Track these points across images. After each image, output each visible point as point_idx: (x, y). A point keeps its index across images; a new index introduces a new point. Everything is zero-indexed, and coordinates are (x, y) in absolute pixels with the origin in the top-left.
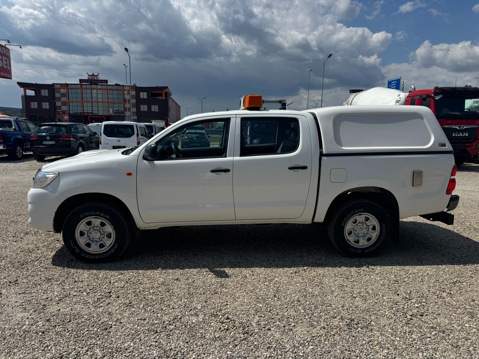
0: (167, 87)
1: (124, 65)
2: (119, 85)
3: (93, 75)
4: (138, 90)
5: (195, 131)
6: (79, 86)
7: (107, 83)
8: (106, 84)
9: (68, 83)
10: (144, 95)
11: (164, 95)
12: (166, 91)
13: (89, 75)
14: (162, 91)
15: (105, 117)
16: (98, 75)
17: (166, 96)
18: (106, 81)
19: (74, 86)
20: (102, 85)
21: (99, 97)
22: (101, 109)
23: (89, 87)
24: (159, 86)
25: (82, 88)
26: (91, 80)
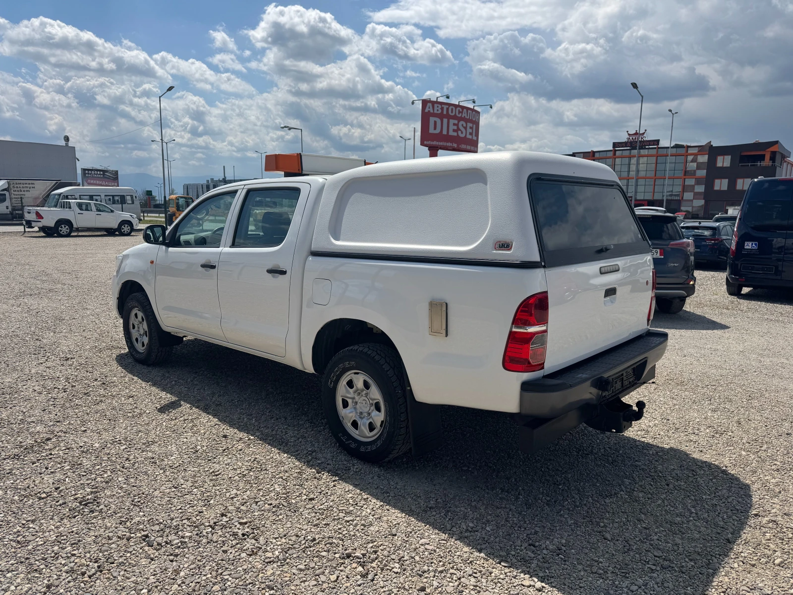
0: (777, 142)
1: (670, 111)
2: (682, 146)
3: (636, 134)
4: (713, 152)
5: (700, 223)
6: (611, 154)
7: (658, 144)
8: (656, 146)
9: (595, 150)
10: (724, 162)
11: (767, 157)
12: (773, 149)
13: (629, 135)
14: (764, 150)
15: (646, 202)
16: (644, 134)
17: (773, 159)
18: (657, 142)
19: (603, 155)
20: (649, 148)
21: (640, 169)
22: (641, 189)
23: (627, 153)
24: (760, 141)
25: (615, 157)
26: (631, 143)
